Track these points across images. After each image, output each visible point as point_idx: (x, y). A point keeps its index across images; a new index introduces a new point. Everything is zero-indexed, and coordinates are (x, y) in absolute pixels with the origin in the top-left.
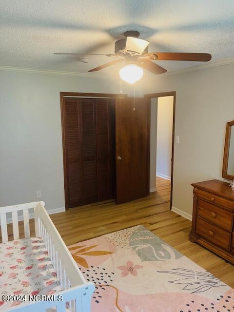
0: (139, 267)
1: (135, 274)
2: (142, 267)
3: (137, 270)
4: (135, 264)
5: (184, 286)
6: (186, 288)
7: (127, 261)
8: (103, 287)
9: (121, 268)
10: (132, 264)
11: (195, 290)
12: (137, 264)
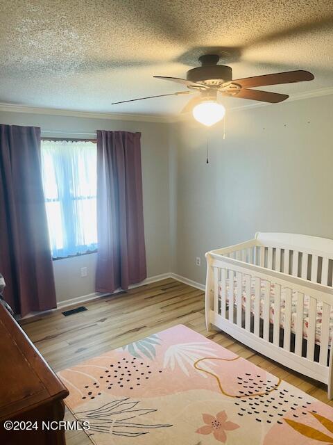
0: (202, 431)
1: (206, 418)
2: (198, 432)
3: (205, 425)
4: (211, 436)
5: (137, 407)
6: (134, 404)
7: (227, 441)
8: (243, 394)
9: (233, 427)
10: (217, 437)
11: (125, 402)
12: (208, 436)
